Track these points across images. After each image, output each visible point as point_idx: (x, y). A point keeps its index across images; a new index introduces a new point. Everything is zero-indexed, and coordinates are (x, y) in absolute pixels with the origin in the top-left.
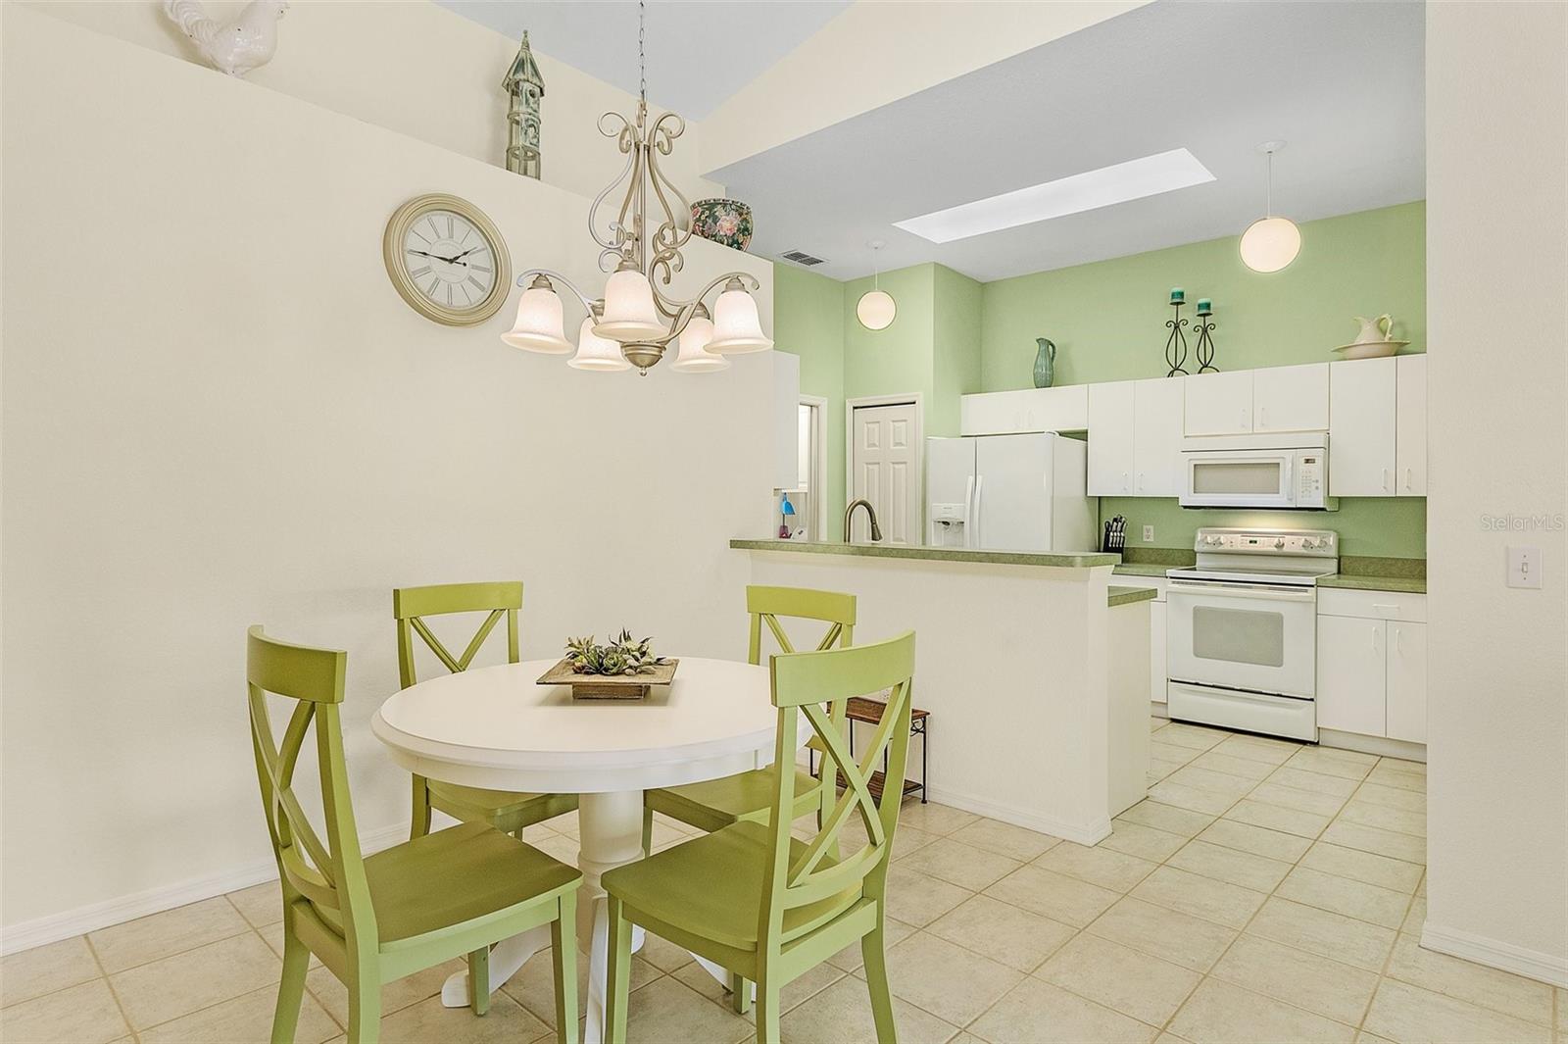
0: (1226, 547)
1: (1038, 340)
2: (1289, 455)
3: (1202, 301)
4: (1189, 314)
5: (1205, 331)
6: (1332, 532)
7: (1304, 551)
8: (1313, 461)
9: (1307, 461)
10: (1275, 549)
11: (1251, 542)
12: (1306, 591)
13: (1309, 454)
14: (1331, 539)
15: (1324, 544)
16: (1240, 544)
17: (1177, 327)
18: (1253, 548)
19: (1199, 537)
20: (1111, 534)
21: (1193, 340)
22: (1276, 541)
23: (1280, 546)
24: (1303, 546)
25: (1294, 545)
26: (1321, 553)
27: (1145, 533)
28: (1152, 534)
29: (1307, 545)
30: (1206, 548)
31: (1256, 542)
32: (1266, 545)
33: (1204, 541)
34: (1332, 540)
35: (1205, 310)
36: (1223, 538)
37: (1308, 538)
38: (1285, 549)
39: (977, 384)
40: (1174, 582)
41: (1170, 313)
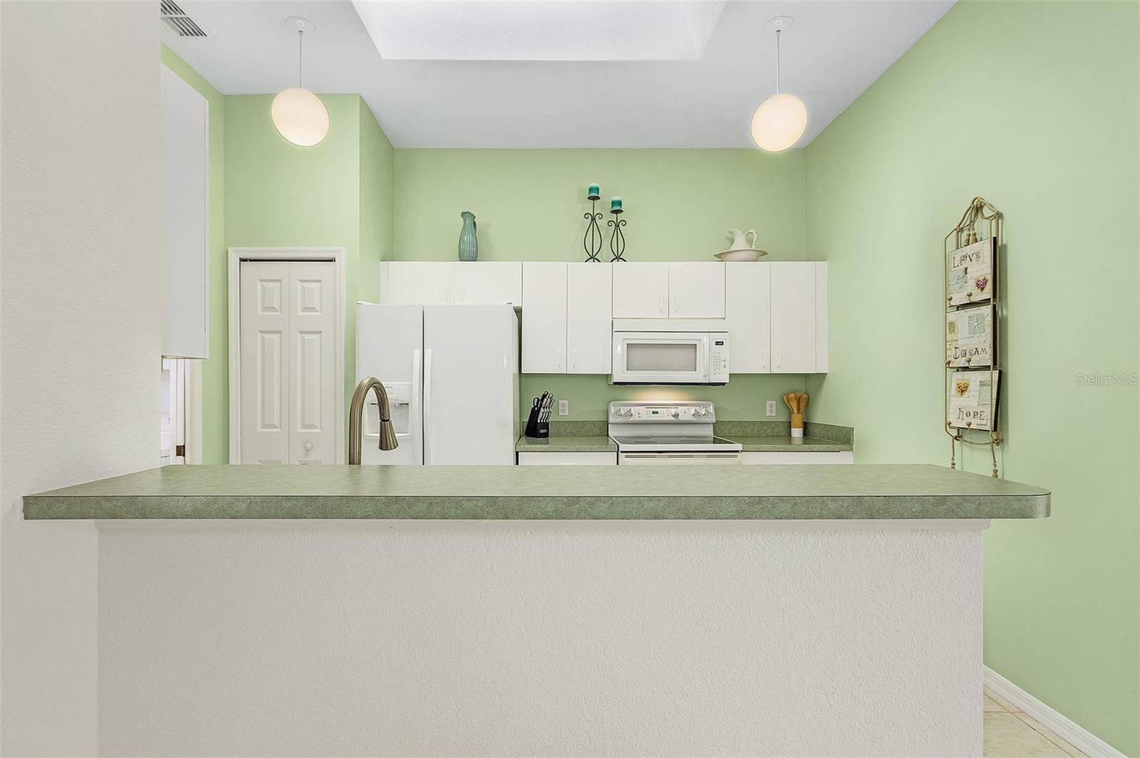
0: (635, 418)
1: (463, 214)
2: (705, 337)
3: (616, 198)
4: (603, 207)
5: (617, 226)
6: (710, 403)
7: (694, 419)
8: (722, 343)
9: (717, 343)
10: (674, 419)
11: (653, 413)
13: (719, 337)
14: (711, 407)
15: (708, 413)
16: (644, 414)
17: (593, 219)
18: (655, 418)
19: (612, 410)
20: (542, 409)
21: (607, 231)
22: (673, 411)
23: (676, 415)
24: (694, 415)
25: (686, 414)
26: (706, 419)
27: (562, 408)
28: (569, 407)
29: (696, 414)
30: (619, 420)
31: (657, 413)
32: (665, 415)
33: (618, 413)
34: (711, 409)
35: (617, 208)
36: (633, 410)
37: (697, 408)
38: (681, 418)
39: (391, 253)
40: (626, 457)
41: (588, 207)
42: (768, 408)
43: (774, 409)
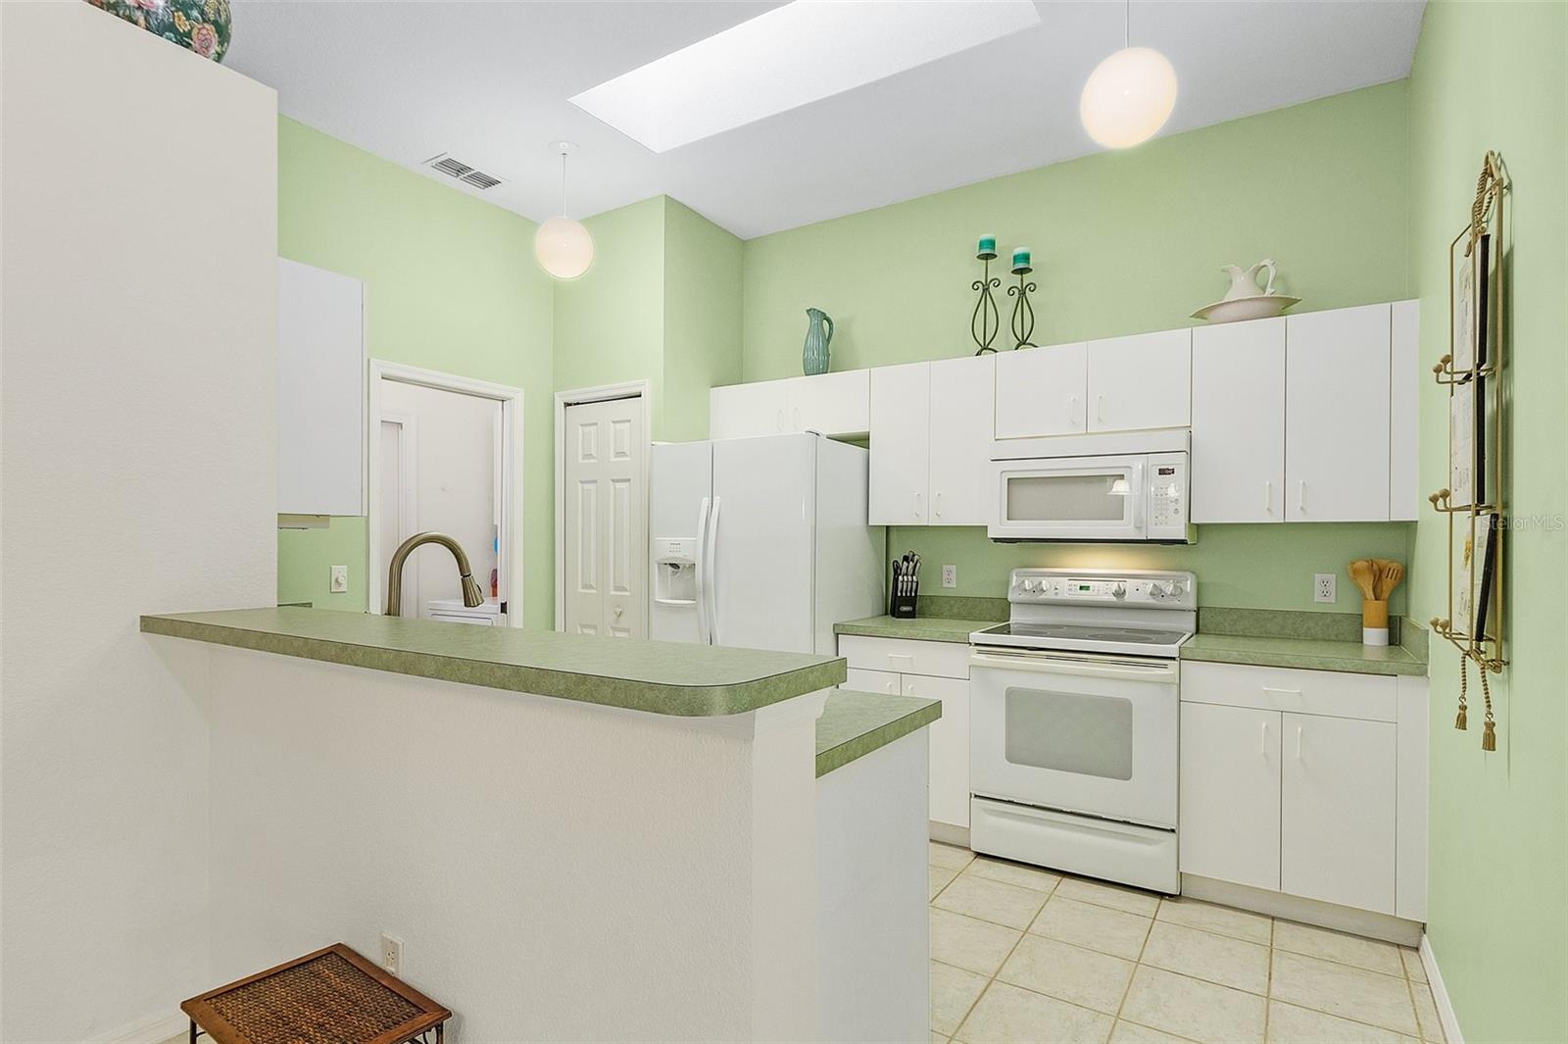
0: (1050, 596)
1: (810, 312)
2: (1138, 464)
3: (1018, 251)
4: (1001, 270)
5: (1022, 293)
6: (1188, 574)
7: (1151, 601)
8: (1171, 471)
9: (1162, 472)
10: (1114, 599)
11: (1081, 588)
12: (1165, 667)
13: (1165, 461)
14: (1189, 582)
15: (1179, 592)
16: (1067, 590)
17: (986, 290)
18: (1084, 596)
19: (1014, 581)
20: (900, 577)
21: (1007, 306)
22: (1114, 586)
23: (1120, 594)
24: (1152, 594)
25: (1138, 592)
26: (1176, 603)
27: (945, 576)
28: (953, 576)
29: (1157, 592)
30: (1024, 597)
31: (1088, 588)
32: (1101, 592)
33: (1021, 587)
34: (1189, 586)
35: (1022, 264)
36: (1045, 583)
37: (1157, 582)
38: (1128, 599)
39: (735, 369)
40: (980, 652)
41: (977, 271)
42: (1318, 588)
43: (1332, 588)
